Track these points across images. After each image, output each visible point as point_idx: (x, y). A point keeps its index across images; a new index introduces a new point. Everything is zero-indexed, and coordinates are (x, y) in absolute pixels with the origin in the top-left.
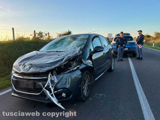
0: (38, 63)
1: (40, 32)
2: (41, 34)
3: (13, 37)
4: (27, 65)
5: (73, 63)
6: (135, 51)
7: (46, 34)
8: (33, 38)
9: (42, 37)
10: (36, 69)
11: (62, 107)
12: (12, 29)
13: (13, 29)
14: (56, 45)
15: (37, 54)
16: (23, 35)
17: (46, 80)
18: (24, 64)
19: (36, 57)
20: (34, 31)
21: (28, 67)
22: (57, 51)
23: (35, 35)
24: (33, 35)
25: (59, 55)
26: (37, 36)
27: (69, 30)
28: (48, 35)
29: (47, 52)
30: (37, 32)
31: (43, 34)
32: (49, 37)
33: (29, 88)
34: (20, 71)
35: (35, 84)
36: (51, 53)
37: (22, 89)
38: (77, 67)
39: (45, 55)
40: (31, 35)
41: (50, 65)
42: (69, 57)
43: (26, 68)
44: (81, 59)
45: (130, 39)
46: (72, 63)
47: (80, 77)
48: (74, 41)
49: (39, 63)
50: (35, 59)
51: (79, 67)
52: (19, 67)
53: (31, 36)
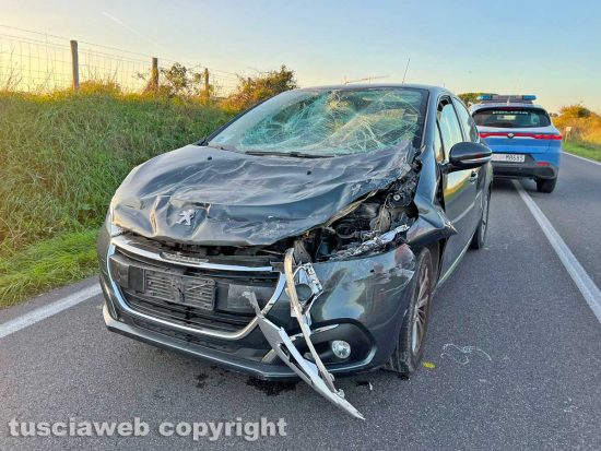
0: (229, 203)
1: (178, 64)
2: (178, 72)
3: (72, 79)
4: (180, 205)
5: (377, 212)
6: (553, 167)
7: (199, 76)
8: (149, 88)
9: (184, 85)
10: (226, 228)
11: (352, 410)
12: (69, 45)
13: (74, 44)
14: (278, 127)
15: (210, 159)
16: (113, 73)
17: (271, 279)
18: (164, 202)
19: (209, 174)
20: (151, 61)
21: (187, 215)
22: (294, 155)
23: (156, 77)
24: (149, 77)
25: (309, 173)
26: (163, 81)
27: (283, 67)
28: (203, 79)
29: (248, 153)
30: (166, 65)
31: (189, 76)
32: (209, 87)
33: (189, 308)
34: (150, 229)
35: (218, 295)
36: (266, 157)
37: (155, 306)
38: (399, 230)
39: (247, 166)
40: (140, 76)
41: (285, 215)
42: (364, 184)
43: (176, 219)
44: (413, 195)
45: (534, 117)
46: (371, 209)
47: (410, 277)
48: (357, 115)
49: (236, 202)
50: (204, 180)
51: (403, 234)
52: (144, 212)
53: (141, 80)
